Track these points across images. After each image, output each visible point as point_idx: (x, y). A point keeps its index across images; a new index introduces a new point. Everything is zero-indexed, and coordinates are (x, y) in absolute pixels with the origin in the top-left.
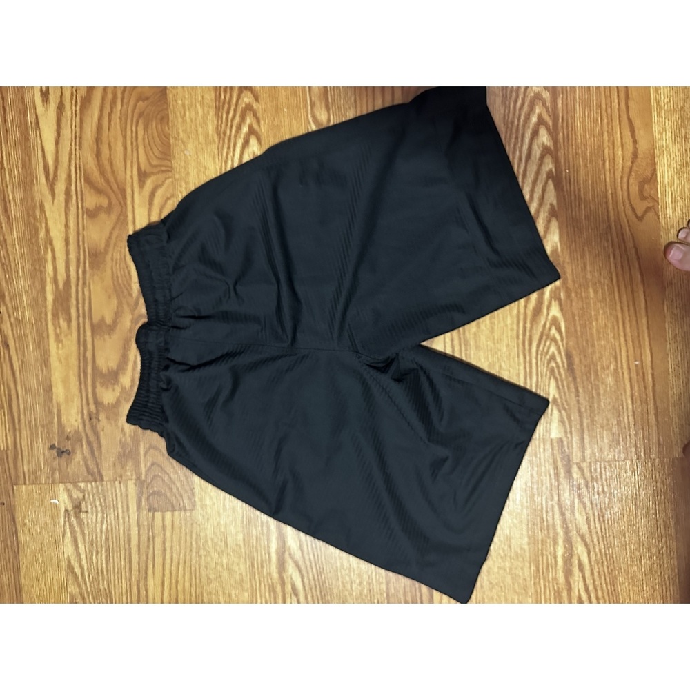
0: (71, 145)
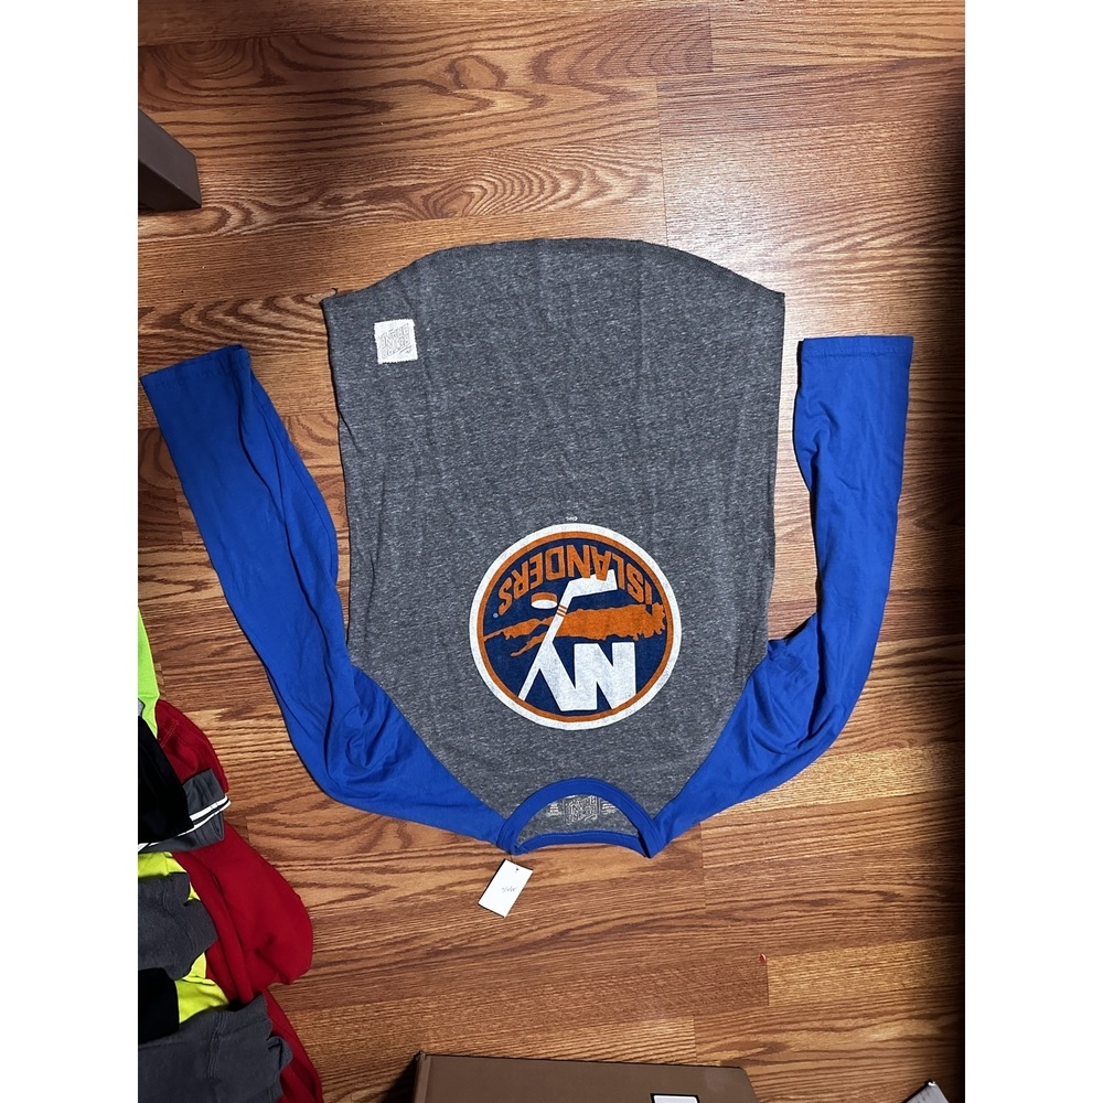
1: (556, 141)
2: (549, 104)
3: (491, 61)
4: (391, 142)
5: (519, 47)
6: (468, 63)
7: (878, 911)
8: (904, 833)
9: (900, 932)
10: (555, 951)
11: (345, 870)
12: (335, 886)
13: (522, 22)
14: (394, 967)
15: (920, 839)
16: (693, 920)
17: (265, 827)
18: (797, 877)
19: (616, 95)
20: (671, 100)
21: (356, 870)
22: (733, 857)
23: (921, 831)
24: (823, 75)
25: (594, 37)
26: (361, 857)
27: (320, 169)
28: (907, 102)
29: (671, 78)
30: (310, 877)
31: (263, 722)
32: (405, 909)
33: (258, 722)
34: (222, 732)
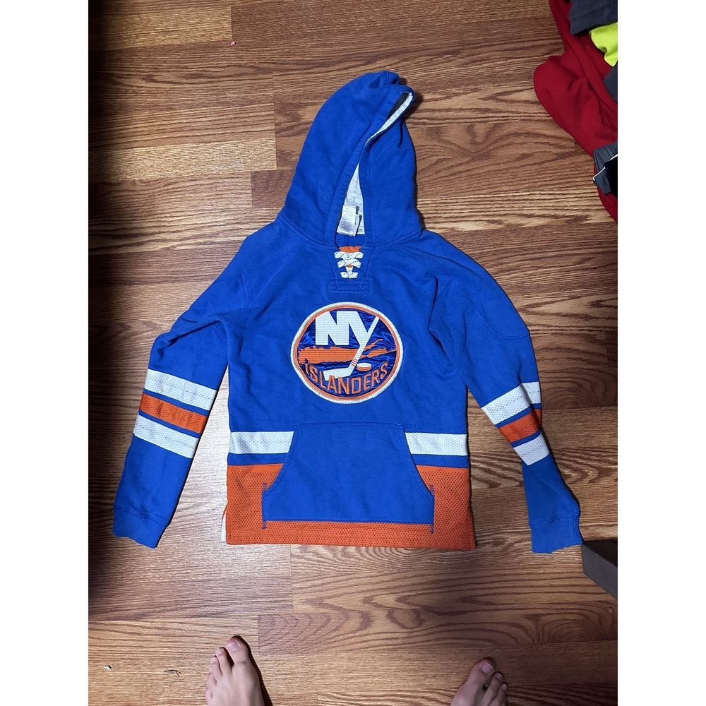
0: (556, 326)
1: (358, 576)
2: (361, 598)
3: (396, 625)
4: (461, 578)
5: (379, 633)
6: (411, 625)
7: (157, 69)
8: (138, 122)
9: (142, 54)
10: (374, 50)
11: (512, 112)
12: (519, 102)
13: (376, 648)
14: (482, 44)
15: (128, 117)
16: (280, 68)
17: (563, 143)
18: (212, 95)
19: (319, 603)
20: (285, 599)
21: (504, 112)
22: (254, 110)
23: (128, 123)
24: (188, 611)
25: (332, 638)
26: (501, 120)
27: (506, 563)
28: (136, 594)
29: (283, 612)
30: (535, 108)
31: (561, 213)
32: (474, 84)
33: (564, 213)
34: (588, 208)
